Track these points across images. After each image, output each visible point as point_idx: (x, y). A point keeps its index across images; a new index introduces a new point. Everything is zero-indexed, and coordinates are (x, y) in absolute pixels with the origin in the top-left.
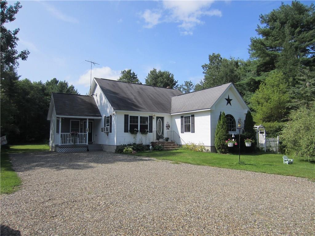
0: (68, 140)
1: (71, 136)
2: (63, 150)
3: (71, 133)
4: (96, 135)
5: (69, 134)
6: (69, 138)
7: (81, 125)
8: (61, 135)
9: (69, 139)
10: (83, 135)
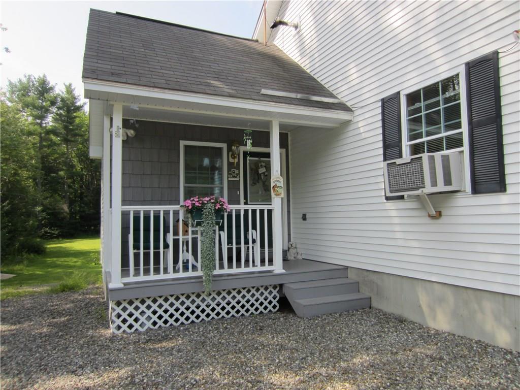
0: (166, 246)
1: (186, 224)
2: (137, 314)
3: (189, 203)
4: (304, 218)
5: (176, 213)
6: (176, 233)
7: (230, 165)
8: (125, 215)
9: (176, 242)
10: (238, 216)
